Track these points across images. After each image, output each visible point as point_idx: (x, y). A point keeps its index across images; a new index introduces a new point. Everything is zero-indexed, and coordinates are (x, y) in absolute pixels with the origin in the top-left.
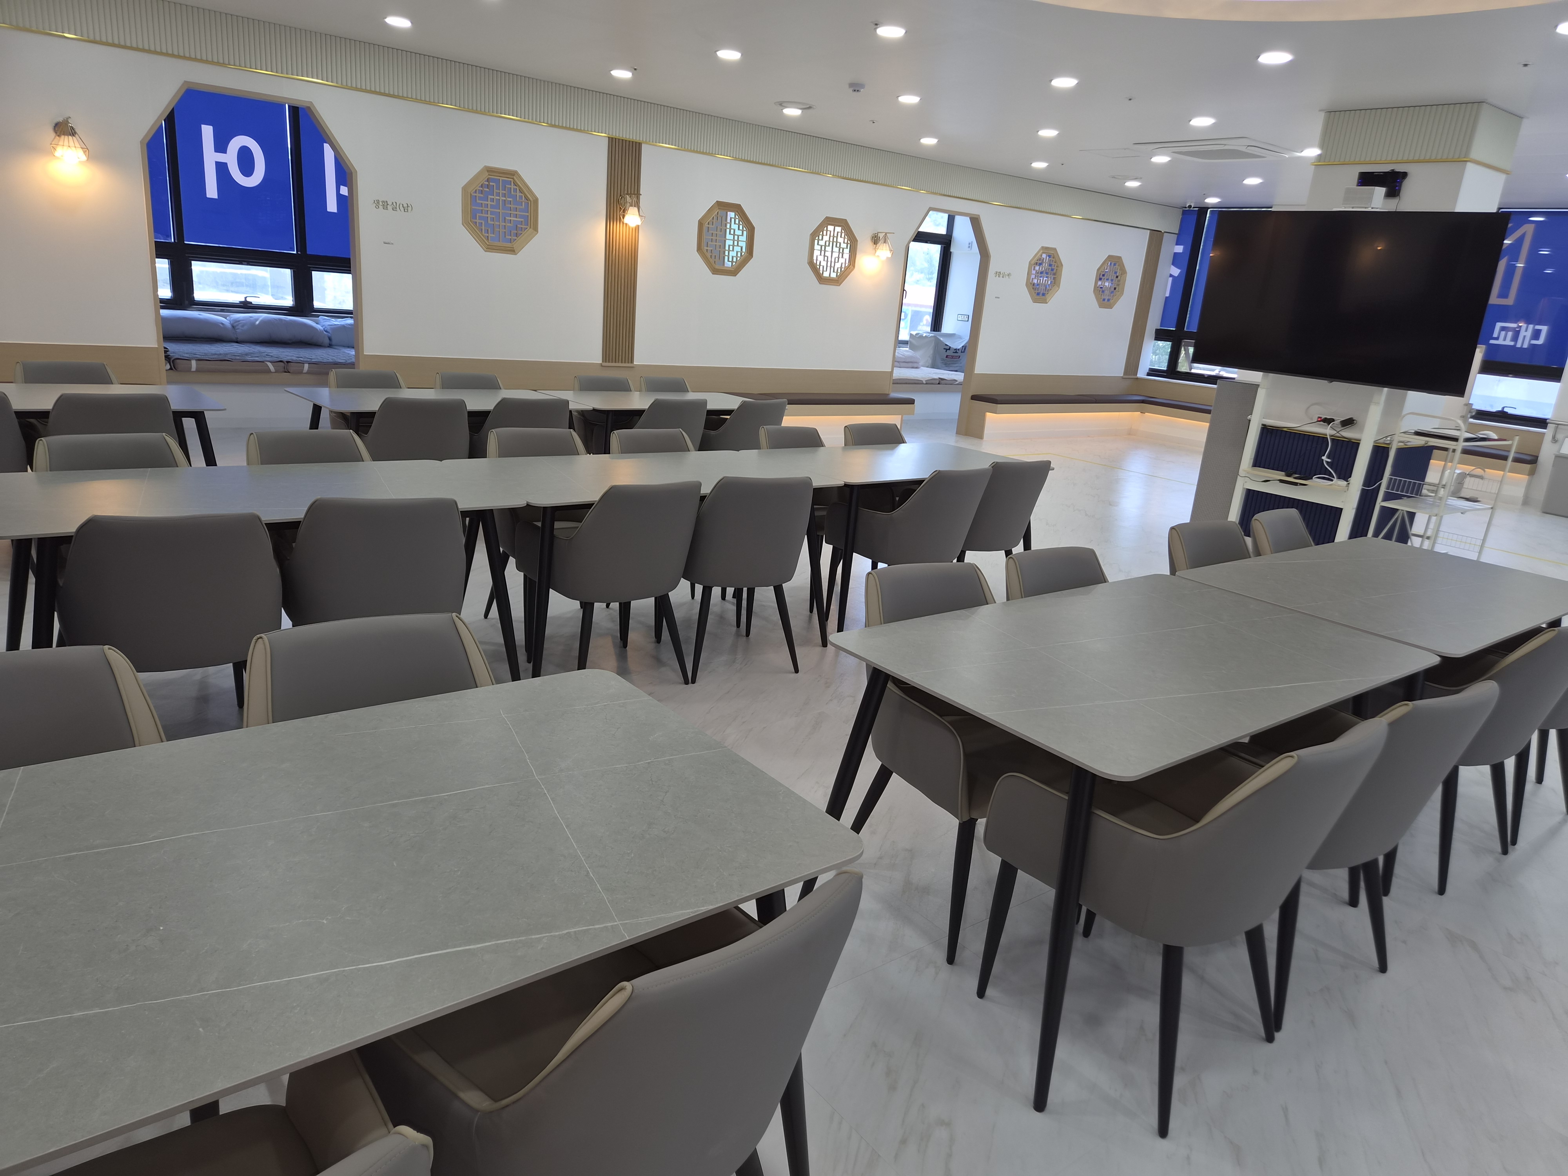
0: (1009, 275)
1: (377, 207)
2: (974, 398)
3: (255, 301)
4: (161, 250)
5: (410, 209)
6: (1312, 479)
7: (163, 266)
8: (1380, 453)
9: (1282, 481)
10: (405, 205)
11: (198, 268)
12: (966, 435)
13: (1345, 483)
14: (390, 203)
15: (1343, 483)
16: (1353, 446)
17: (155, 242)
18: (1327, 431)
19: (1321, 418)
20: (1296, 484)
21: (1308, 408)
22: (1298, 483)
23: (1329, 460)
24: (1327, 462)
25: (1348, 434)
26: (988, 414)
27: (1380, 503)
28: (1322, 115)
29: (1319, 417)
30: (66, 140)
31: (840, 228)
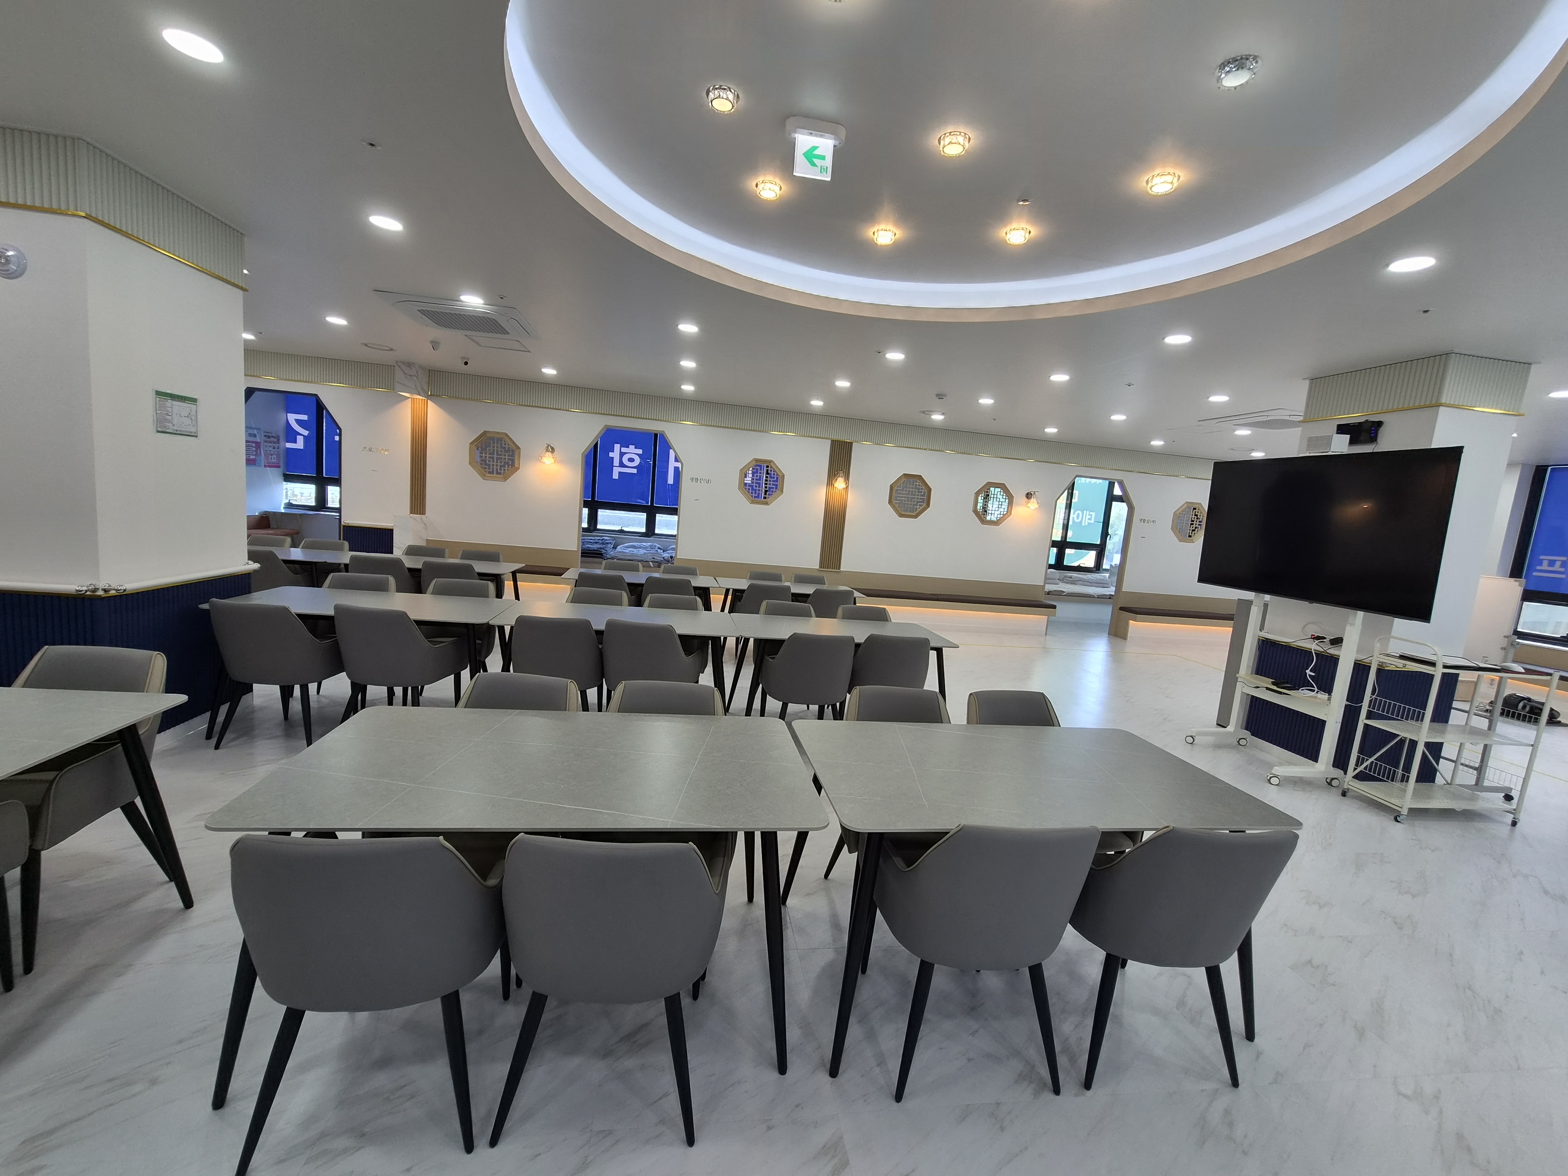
0: (1153, 522)
1: (692, 481)
2: (1122, 609)
3: (625, 529)
4: (586, 504)
5: (710, 482)
6: (1299, 690)
7: (585, 511)
8: (1360, 670)
9: (1268, 689)
10: (707, 480)
11: (601, 513)
12: (1115, 636)
13: (1326, 696)
14: (699, 479)
15: (1323, 696)
16: (1333, 661)
17: (584, 500)
18: (1313, 646)
19: (1314, 635)
20: (1281, 693)
21: (1305, 626)
22: (1282, 692)
23: (1313, 674)
24: (1310, 675)
25: (1333, 651)
26: (1131, 622)
27: (1363, 720)
28: (1307, 382)
29: (1312, 635)
30: (549, 454)
31: (1000, 489)
